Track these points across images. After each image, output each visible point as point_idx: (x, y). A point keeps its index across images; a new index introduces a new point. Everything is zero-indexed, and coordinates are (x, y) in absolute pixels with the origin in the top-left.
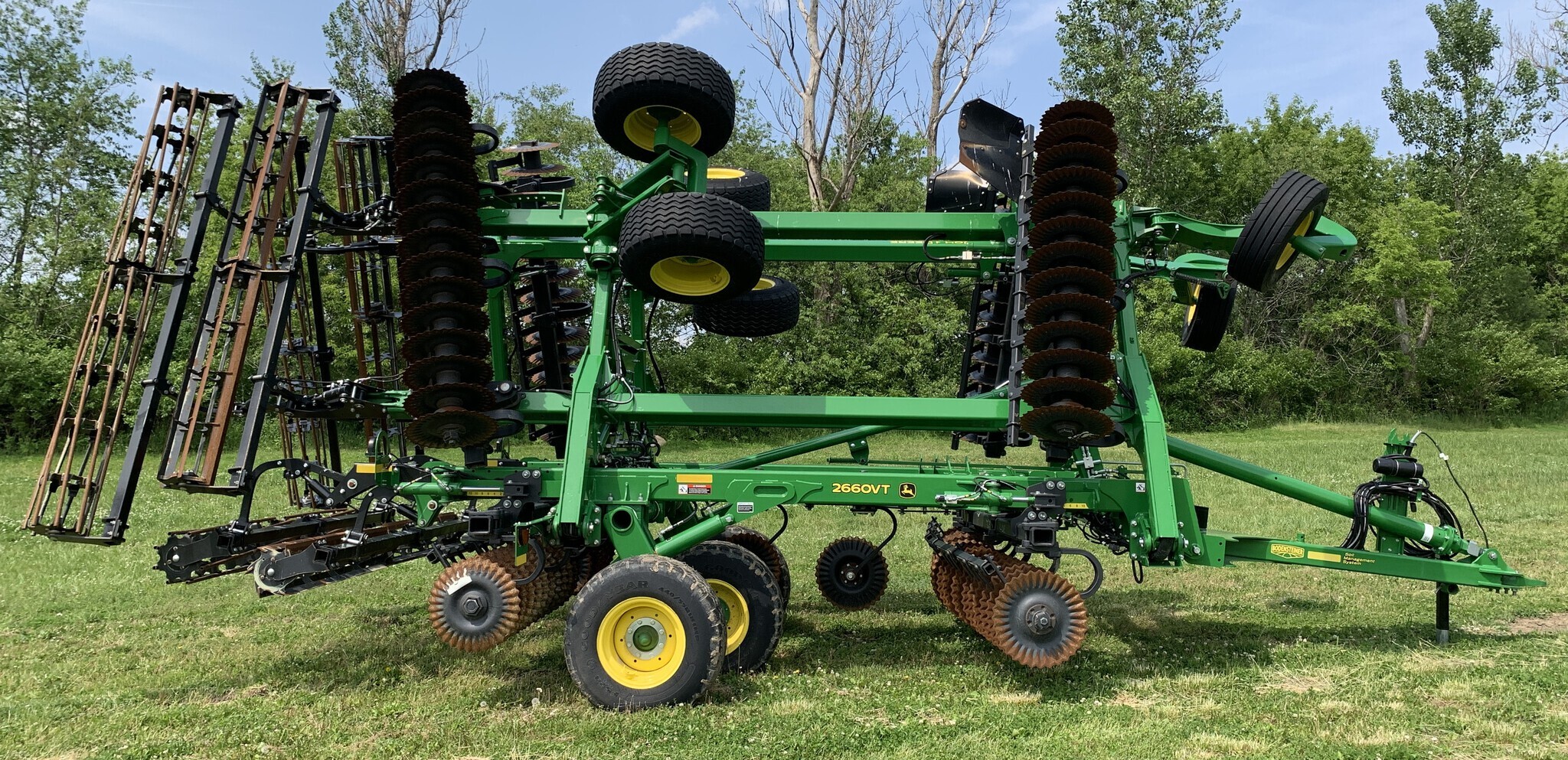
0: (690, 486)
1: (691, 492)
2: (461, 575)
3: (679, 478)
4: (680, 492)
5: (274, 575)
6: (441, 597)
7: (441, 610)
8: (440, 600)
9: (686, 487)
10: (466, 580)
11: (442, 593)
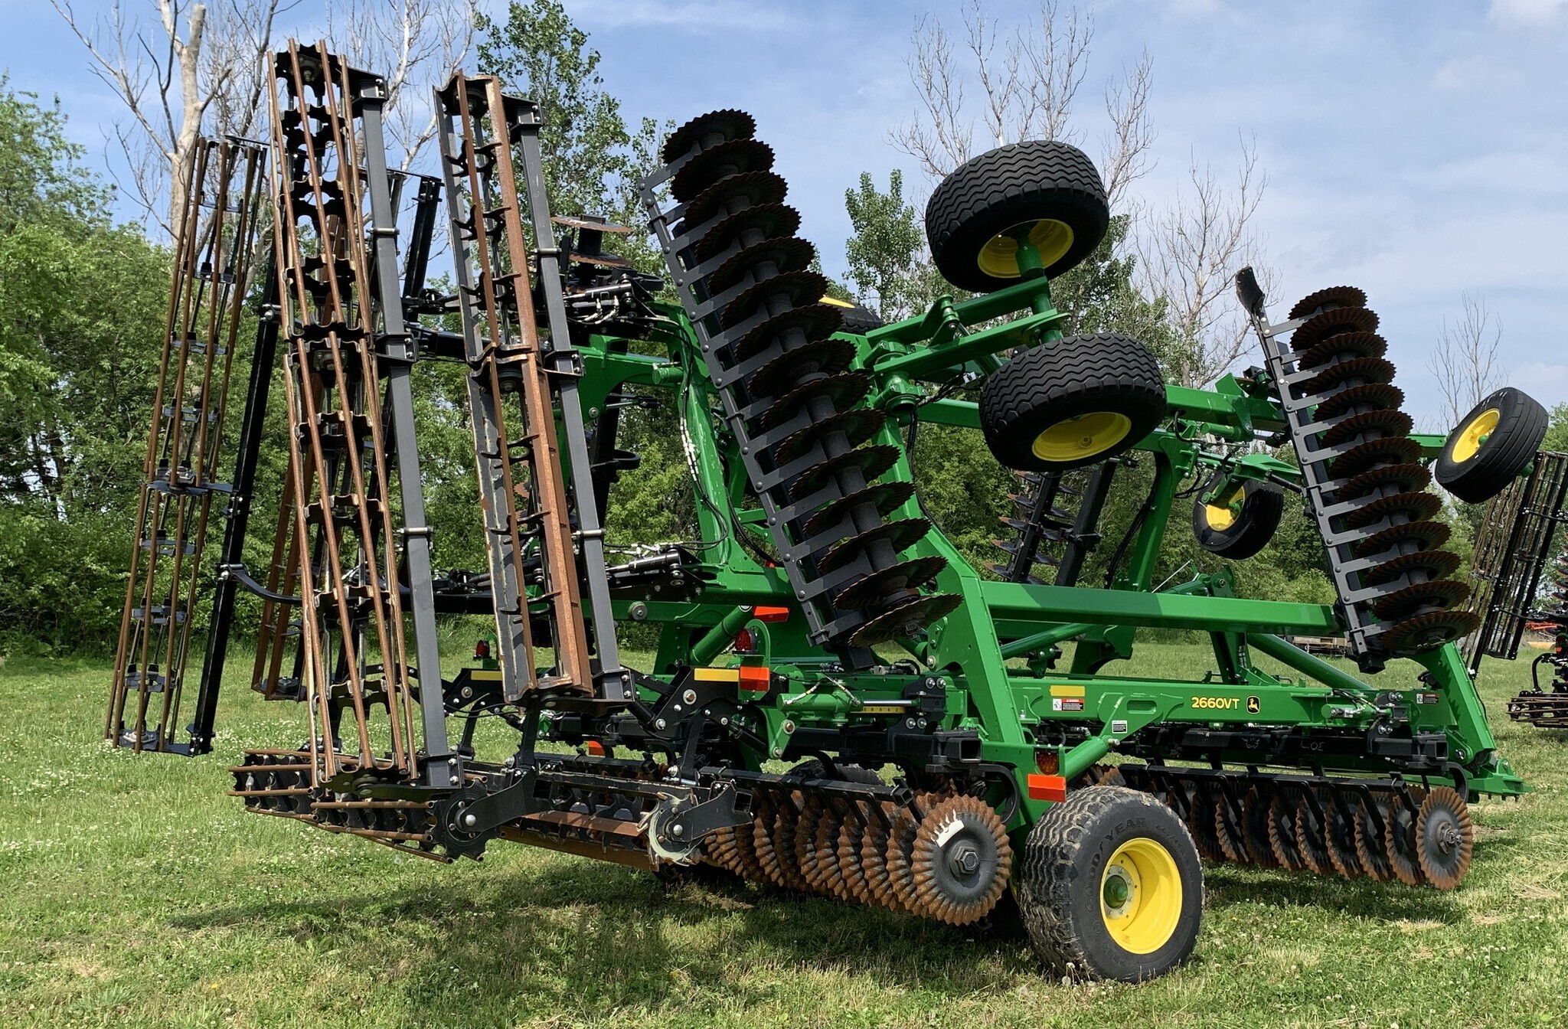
0: (1064, 699)
1: (1066, 707)
2: (952, 820)
3: (1054, 690)
4: (1054, 709)
5: (683, 834)
6: (929, 850)
7: (930, 869)
8: (928, 855)
9: (1059, 701)
10: (957, 826)
11: (929, 845)
